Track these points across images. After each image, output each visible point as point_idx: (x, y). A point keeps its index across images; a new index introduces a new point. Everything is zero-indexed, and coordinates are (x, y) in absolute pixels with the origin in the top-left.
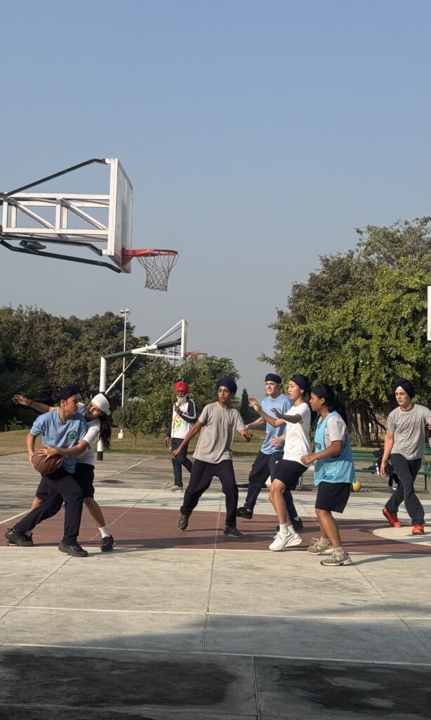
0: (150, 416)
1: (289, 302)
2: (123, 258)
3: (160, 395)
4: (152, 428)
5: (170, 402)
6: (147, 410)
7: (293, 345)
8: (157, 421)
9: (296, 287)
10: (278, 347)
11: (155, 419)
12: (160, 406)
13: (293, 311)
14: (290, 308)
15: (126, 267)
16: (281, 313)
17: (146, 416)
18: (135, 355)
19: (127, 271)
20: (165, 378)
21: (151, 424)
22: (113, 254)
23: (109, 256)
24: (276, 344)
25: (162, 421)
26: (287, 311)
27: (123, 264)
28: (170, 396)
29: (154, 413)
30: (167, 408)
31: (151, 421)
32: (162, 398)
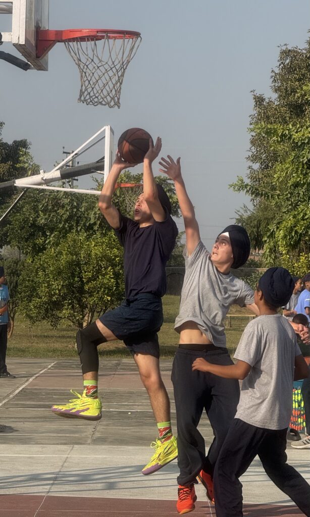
0: (43, 290)
1: (275, 81)
2: (37, 46)
3: (60, 253)
4: (47, 310)
5: (78, 264)
6: (36, 280)
7: (293, 162)
8: (54, 299)
9: (286, 53)
10: (254, 158)
11: (51, 296)
12: (59, 273)
13: (280, 96)
14: (276, 91)
15: (42, 61)
16: (259, 100)
17: (34, 289)
18: (23, 188)
19: (42, 67)
20: (66, 221)
21: (46, 303)
22: (22, 42)
23: (15, 45)
24: (250, 154)
25: (64, 298)
26: (271, 96)
27: (38, 57)
28: (77, 254)
29: (49, 286)
30: (73, 276)
31: (45, 299)
32: (64, 259)
